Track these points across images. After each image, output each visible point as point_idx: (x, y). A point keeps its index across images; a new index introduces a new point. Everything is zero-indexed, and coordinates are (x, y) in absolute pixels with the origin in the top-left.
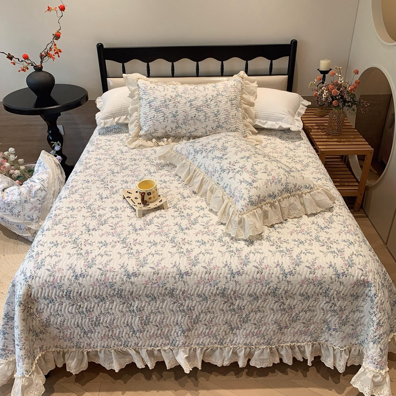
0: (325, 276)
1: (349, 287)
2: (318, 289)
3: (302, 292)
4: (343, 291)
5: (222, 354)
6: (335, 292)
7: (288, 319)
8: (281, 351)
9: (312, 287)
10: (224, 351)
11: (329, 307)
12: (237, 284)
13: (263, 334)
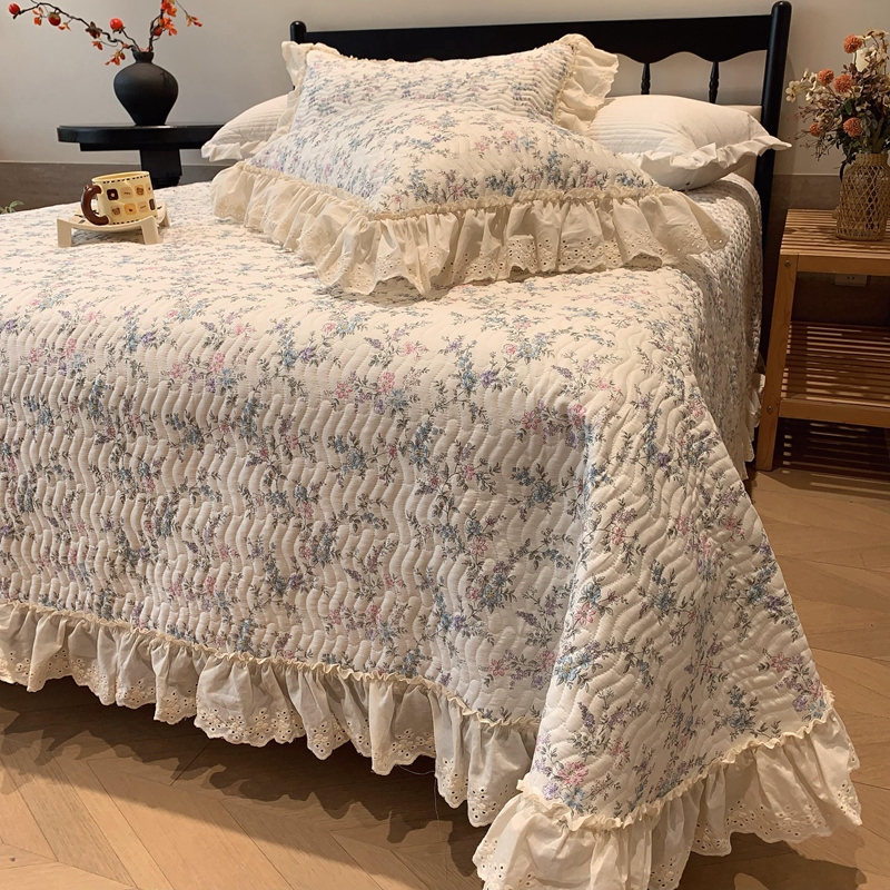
0: (422, 377)
1: (505, 433)
2: (393, 428)
3: (338, 431)
4: (483, 447)
5: (112, 654)
6: (453, 449)
7: (298, 544)
8: (295, 689)
9: (372, 415)
10: (117, 643)
11: (431, 510)
12: (138, 374)
13: (221, 594)
